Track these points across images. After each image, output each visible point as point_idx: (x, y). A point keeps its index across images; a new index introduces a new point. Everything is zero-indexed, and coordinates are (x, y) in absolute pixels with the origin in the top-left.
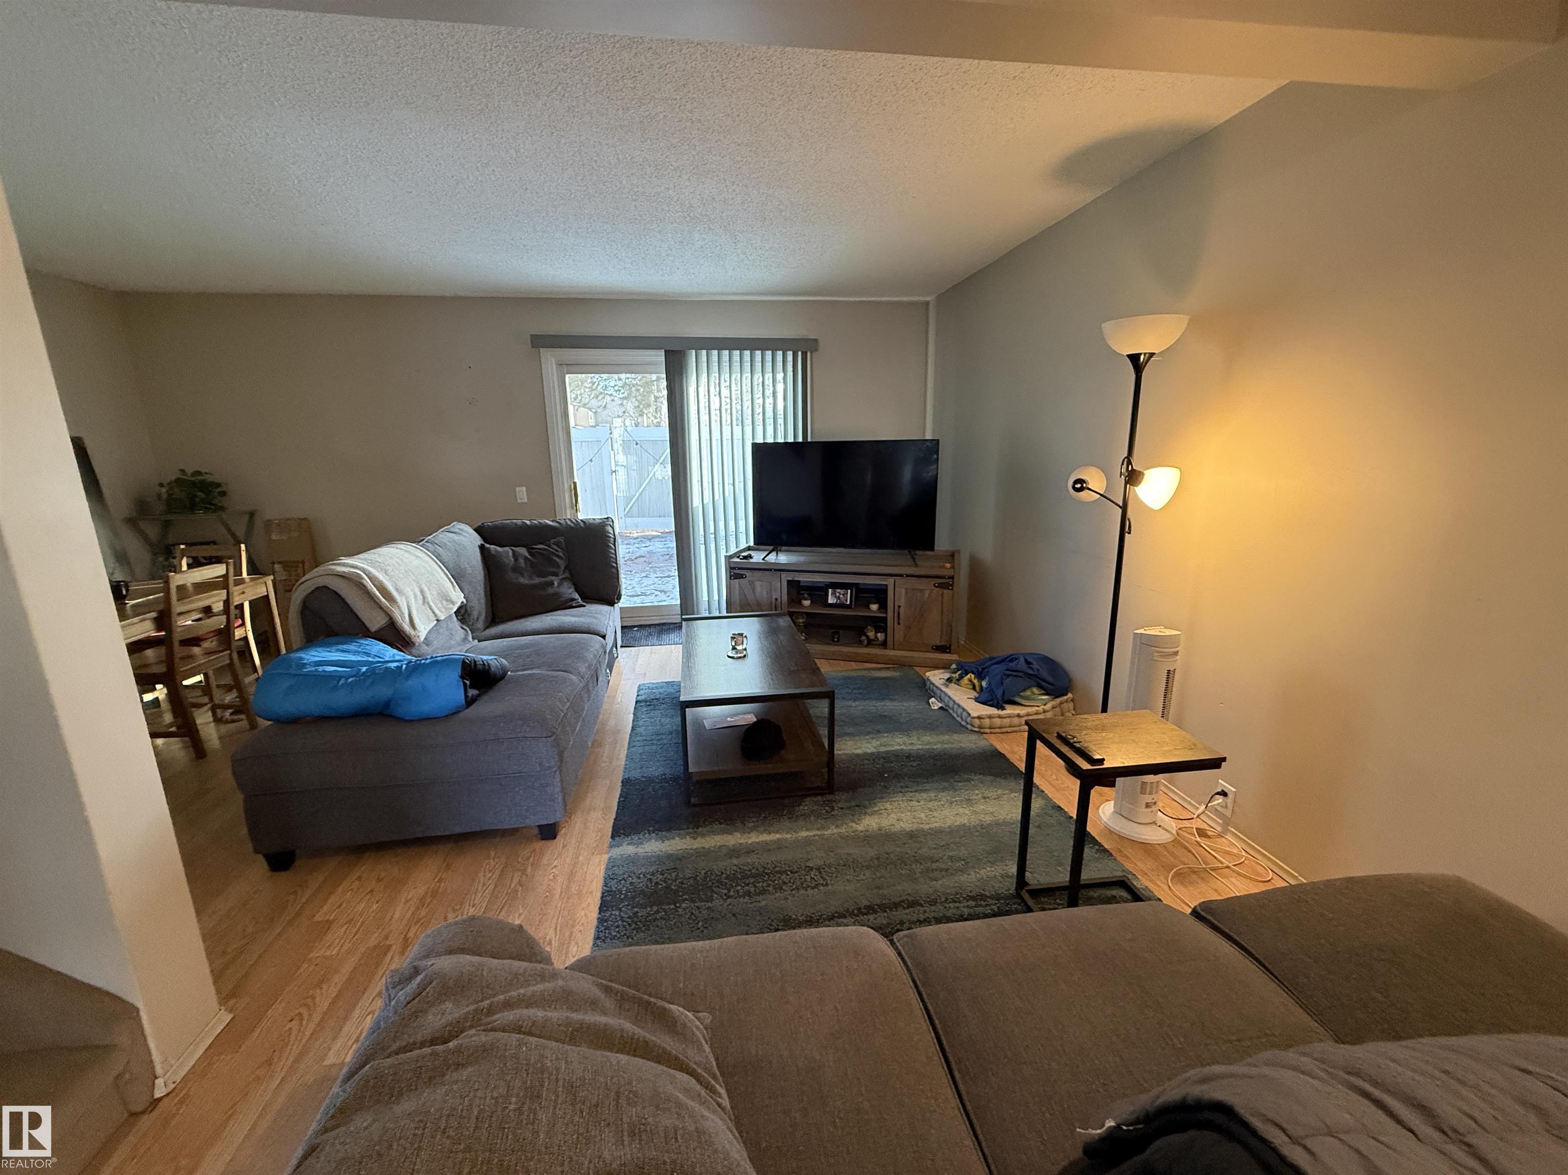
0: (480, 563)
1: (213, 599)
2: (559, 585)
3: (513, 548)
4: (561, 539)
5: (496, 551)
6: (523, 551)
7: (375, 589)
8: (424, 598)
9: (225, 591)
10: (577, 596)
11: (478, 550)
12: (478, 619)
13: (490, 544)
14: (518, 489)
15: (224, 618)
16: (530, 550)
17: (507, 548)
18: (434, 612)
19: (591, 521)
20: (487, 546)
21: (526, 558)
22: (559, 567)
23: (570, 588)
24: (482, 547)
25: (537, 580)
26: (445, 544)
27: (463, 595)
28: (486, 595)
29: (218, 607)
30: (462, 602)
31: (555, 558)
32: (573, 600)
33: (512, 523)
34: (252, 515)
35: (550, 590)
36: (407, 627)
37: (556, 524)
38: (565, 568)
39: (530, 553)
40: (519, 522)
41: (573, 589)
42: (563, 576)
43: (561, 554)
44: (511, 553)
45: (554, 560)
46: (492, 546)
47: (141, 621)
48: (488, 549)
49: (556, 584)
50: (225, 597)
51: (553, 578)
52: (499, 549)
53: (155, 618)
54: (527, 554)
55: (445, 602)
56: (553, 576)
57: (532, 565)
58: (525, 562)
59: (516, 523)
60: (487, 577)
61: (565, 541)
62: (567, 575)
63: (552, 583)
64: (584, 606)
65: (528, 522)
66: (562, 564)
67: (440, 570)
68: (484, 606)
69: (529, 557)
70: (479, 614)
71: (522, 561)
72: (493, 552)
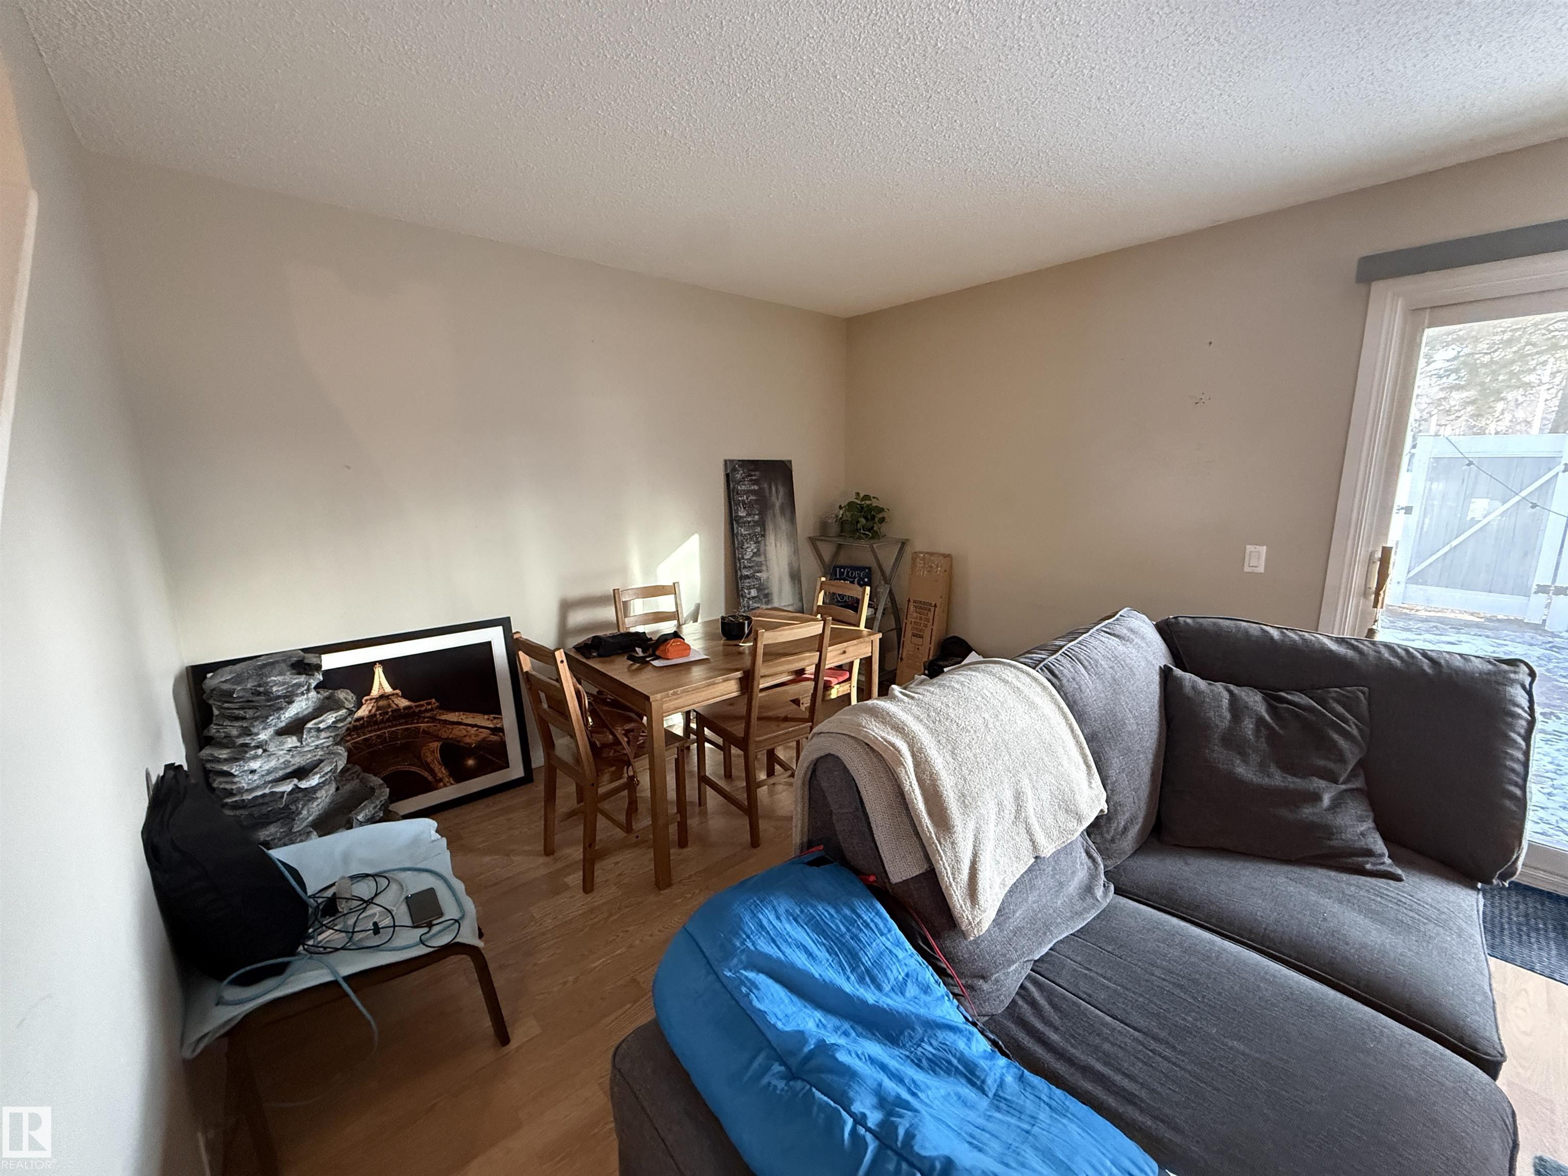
0: (1157, 707)
1: (807, 662)
2: (1336, 804)
3: (1232, 687)
4: (1361, 694)
5: (1194, 688)
6: (1254, 699)
7: (918, 792)
8: (1019, 808)
9: (818, 653)
10: (1379, 845)
11: (1157, 678)
12: (1126, 829)
13: (1185, 670)
14: (1249, 548)
15: (811, 684)
16: (1272, 700)
17: (1219, 687)
18: (1033, 842)
19: (1458, 662)
20: (1178, 672)
21: (1260, 721)
22: (1341, 759)
23: (1361, 819)
24: (1165, 673)
25: (1278, 779)
26: (1096, 661)
27: (1104, 796)
28: (1153, 774)
29: (810, 670)
30: (1102, 811)
31: (1336, 736)
32: (1369, 853)
33: (1238, 628)
34: (903, 544)
35: (1307, 812)
36: (957, 896)
37: (1350, 653)
38: (1361, 764)
39: (1272, 709)
40: (1254, 629)
41: (1369, 824)
42: (1349, 786)
43: (1355, 732)
44: (1225, 702)
45: (1334, 743)
46: (1188, 675)
47: (725, 681)
48: (1179, 682)
49: (1326, 800)
50: (816, 661)
51: (1322, 784)
52: (1202, 684)
53: (740, 679)
54: (1262, 709)
55: (1061, 816)
56: (1321, 777)
57: (1272, 736)
58: (1257, 730)
59: (1246, 632)
60: (1164, 741)
61: (1369, 700)
62: (1358, 783)
63: (1316, 797)
64: (1398, 879)
65: (1275, 634)
66: (1352, 754)
67: (1070, 736)
68: (1143, 805)
69: (1267, 717)
70: (1132, 820)
71: (1248, 726)
72: (1188, 689)
